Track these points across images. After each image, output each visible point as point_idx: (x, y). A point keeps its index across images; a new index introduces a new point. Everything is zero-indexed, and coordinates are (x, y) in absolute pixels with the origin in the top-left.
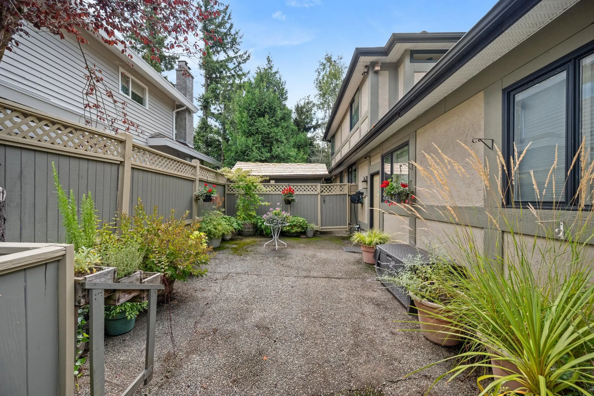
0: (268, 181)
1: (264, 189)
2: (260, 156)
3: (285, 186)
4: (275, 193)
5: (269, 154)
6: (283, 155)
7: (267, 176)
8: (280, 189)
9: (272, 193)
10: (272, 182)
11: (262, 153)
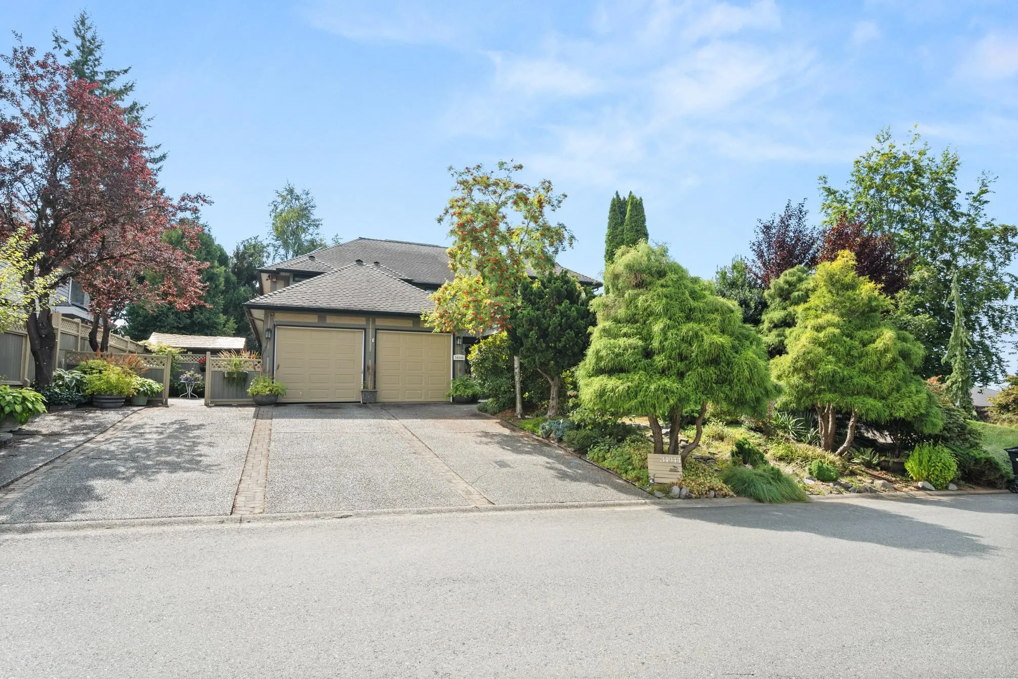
0: (186, 352)
1: (182, 358)
2: (177, 322)
3: (200, 357)
4: (192, 362)
5: (189, 321)
6: (207, 322)
7: (184, 348)
8: (195, 360)
9: (188, 362)
10: (190, 353)
11: (179, 318)
